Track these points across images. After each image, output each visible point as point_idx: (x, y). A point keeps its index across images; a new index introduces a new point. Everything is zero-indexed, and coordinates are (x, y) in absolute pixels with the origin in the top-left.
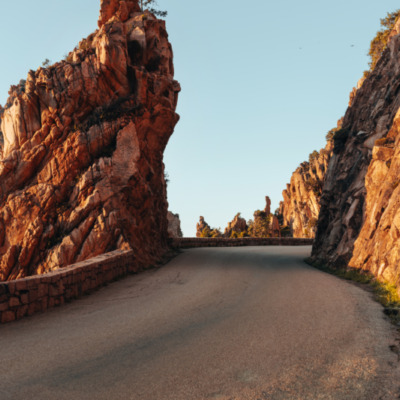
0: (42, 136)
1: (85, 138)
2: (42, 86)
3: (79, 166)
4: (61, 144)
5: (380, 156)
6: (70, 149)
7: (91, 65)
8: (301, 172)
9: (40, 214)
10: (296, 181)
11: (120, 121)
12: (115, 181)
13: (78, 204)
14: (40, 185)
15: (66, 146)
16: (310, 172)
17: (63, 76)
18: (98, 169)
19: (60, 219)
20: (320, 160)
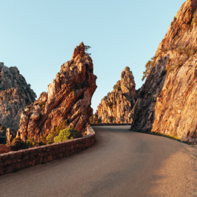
0: (62, 93)
1: (75, 93)
2: (62, 77)
3: (74, 102)
4: (68, 95)
5: (159, 100)
6: (71, 97)
7: (76, 71)
8: (104, 100)
9: (62, 116)
10: (103, 103)
11: (85, 88)
12: (84, 106)
13: (74, 113)
14: (62, 107)
15: (70, 96)
16: (108, 100)
17: (69, 74)
18: (79, 103)
19: (68, 118)
20: (112, 95)
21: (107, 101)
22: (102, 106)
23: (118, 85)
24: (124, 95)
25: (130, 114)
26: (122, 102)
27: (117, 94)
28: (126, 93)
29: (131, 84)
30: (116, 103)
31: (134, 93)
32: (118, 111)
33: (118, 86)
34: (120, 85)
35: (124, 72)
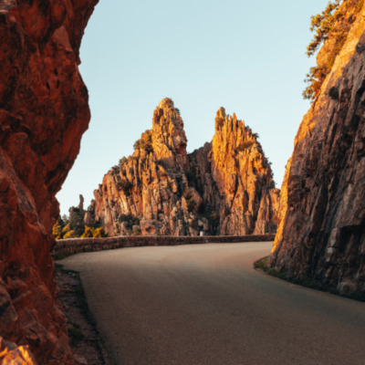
8: (112, 174)
10: (108, 182)
16: (121, 174)
20: (130, 164)
21: (119, 177)
22: (106, 189)
23: (146, 139)
24: (159, 163)
25: (175, 209)
26: (156, 181)
27: (143, 161)
28: (166, 159)
29: (178, 138)
30: (140, 182)
31: (185, 160)
32: (144, 202)
33: (146, 143)
34: (150, 140)
35: (161, 111)
